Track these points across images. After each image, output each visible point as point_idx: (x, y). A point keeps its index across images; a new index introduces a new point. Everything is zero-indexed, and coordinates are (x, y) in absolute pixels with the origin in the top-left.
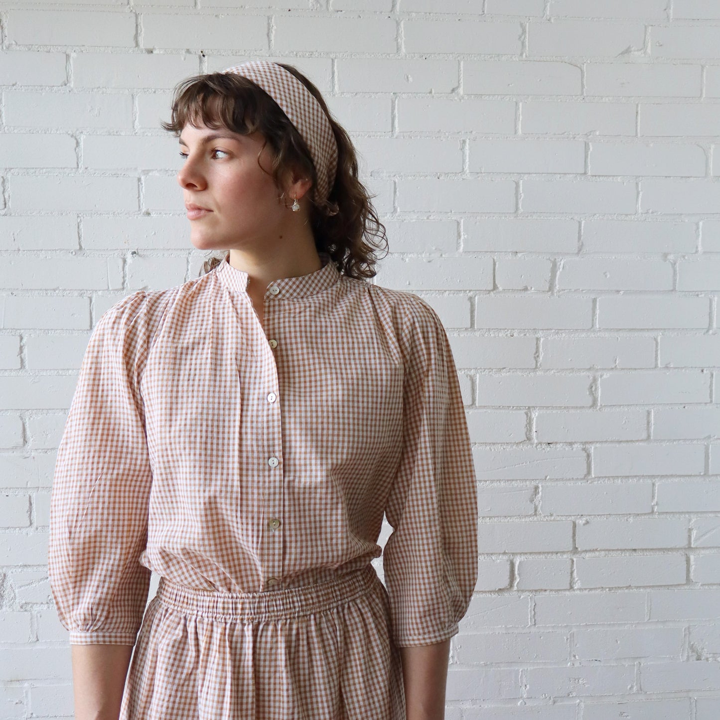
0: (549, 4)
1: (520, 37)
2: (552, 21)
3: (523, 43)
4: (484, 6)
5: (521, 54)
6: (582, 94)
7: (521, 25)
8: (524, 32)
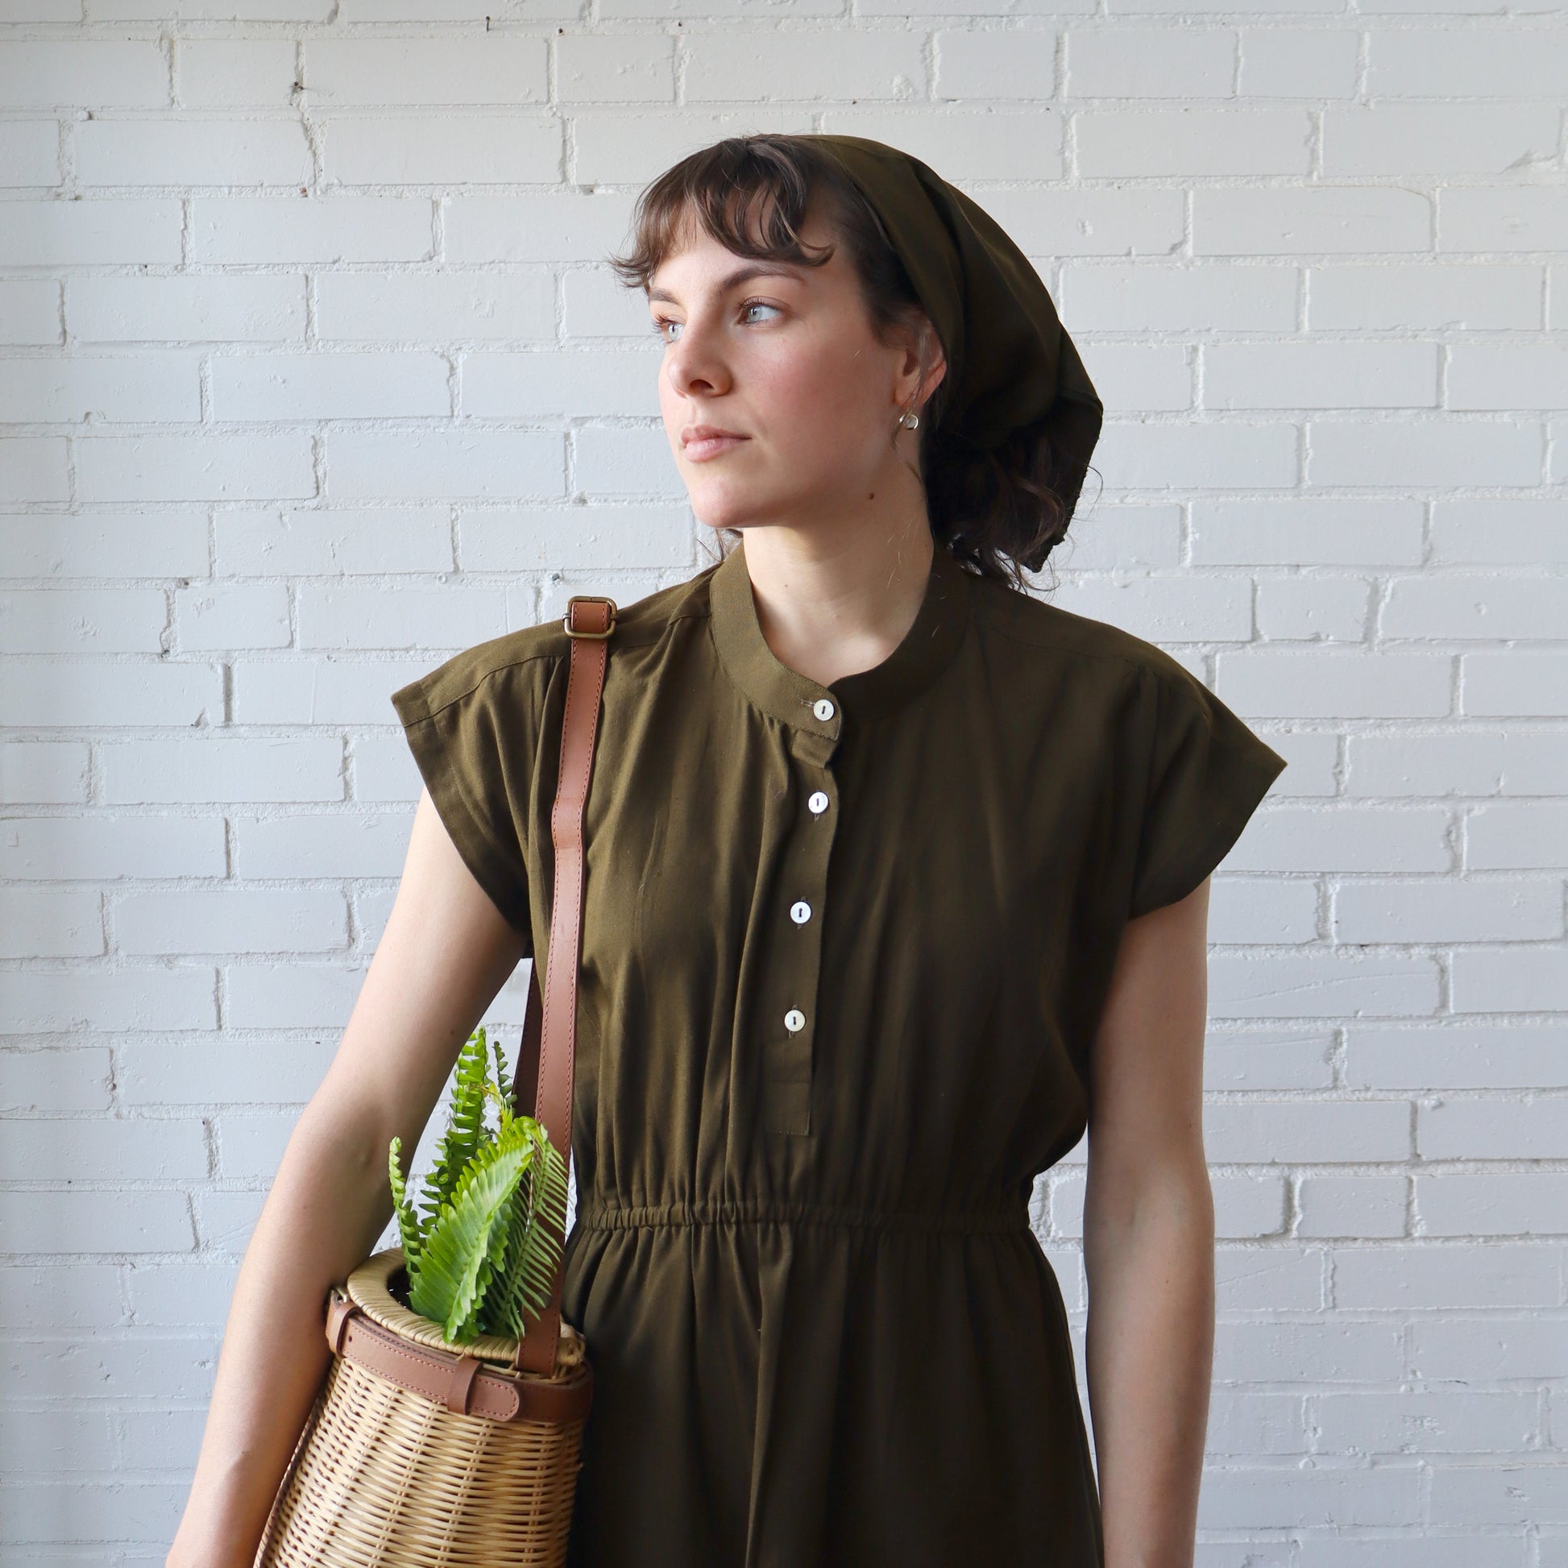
0: (1365, 73)
1: (1307, 141)
2: (1372, 105)
3: (1313, 151)
4: (1235, 81)
5: (1310, 174)
6: (1433, 247)
7: (1310, 116)
8: (1315, 129)
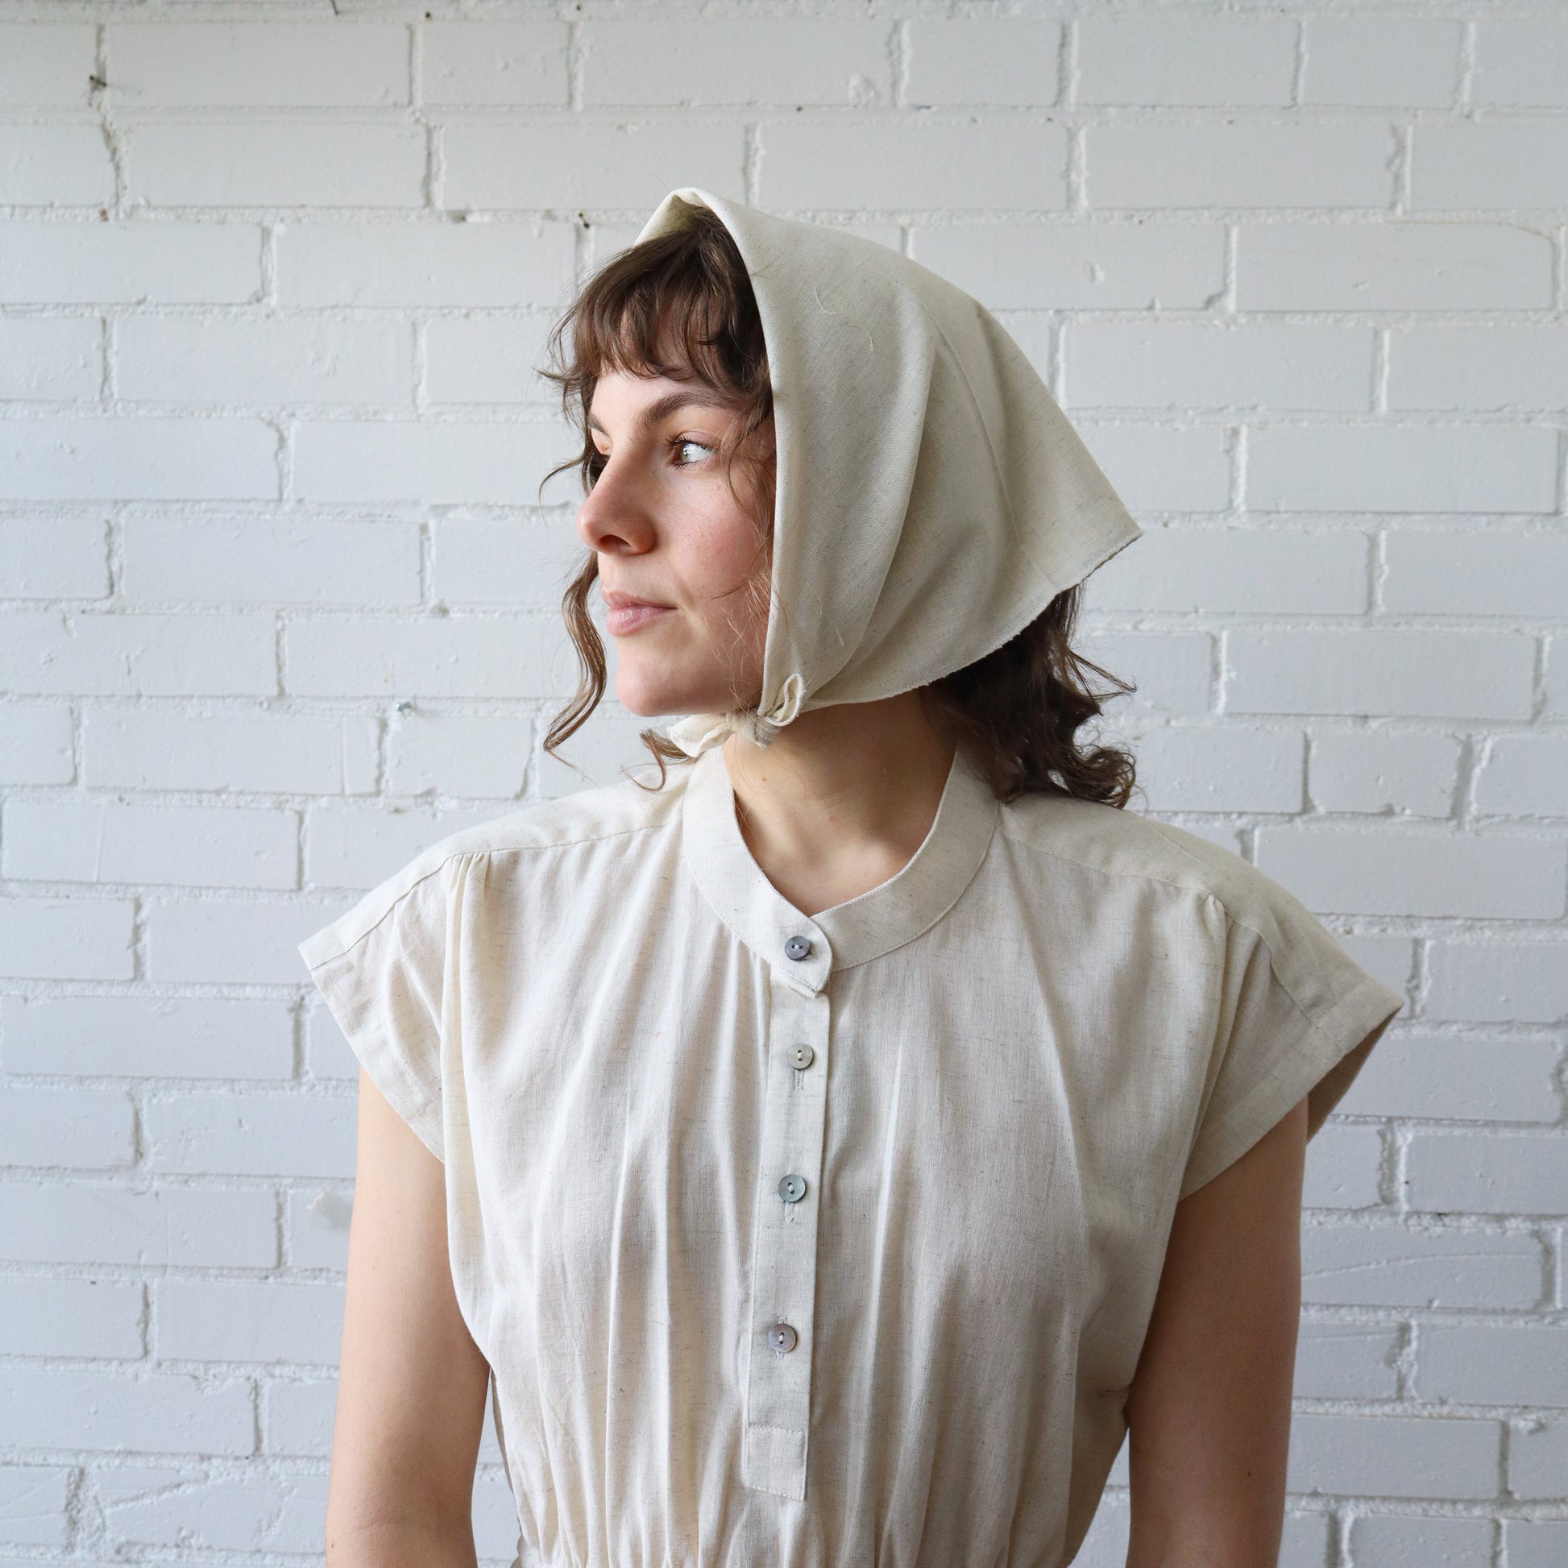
0: (1468, 76)
1: (1390, 163)
2: (1477, 118)
3: (1397, 178)
4: (1295, 84)
5: (1392, 206)
6: (1554, 306)
7: (1394, 131)
8: (1400, 148)
